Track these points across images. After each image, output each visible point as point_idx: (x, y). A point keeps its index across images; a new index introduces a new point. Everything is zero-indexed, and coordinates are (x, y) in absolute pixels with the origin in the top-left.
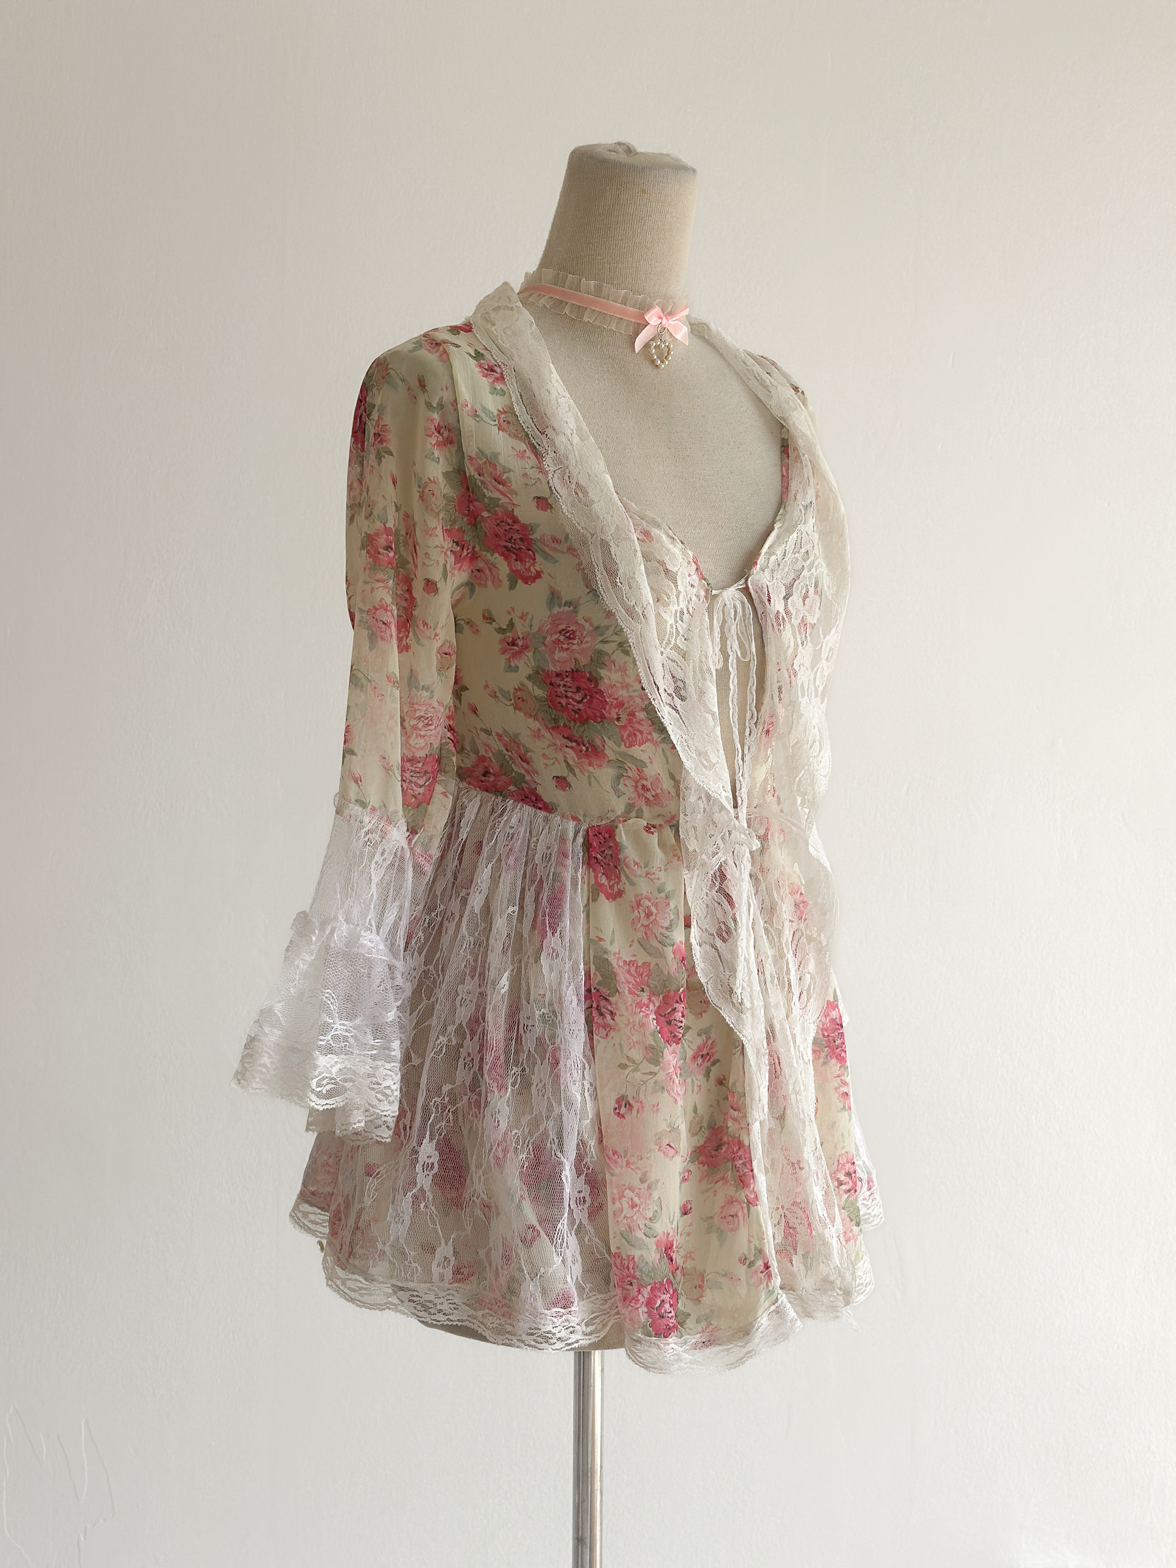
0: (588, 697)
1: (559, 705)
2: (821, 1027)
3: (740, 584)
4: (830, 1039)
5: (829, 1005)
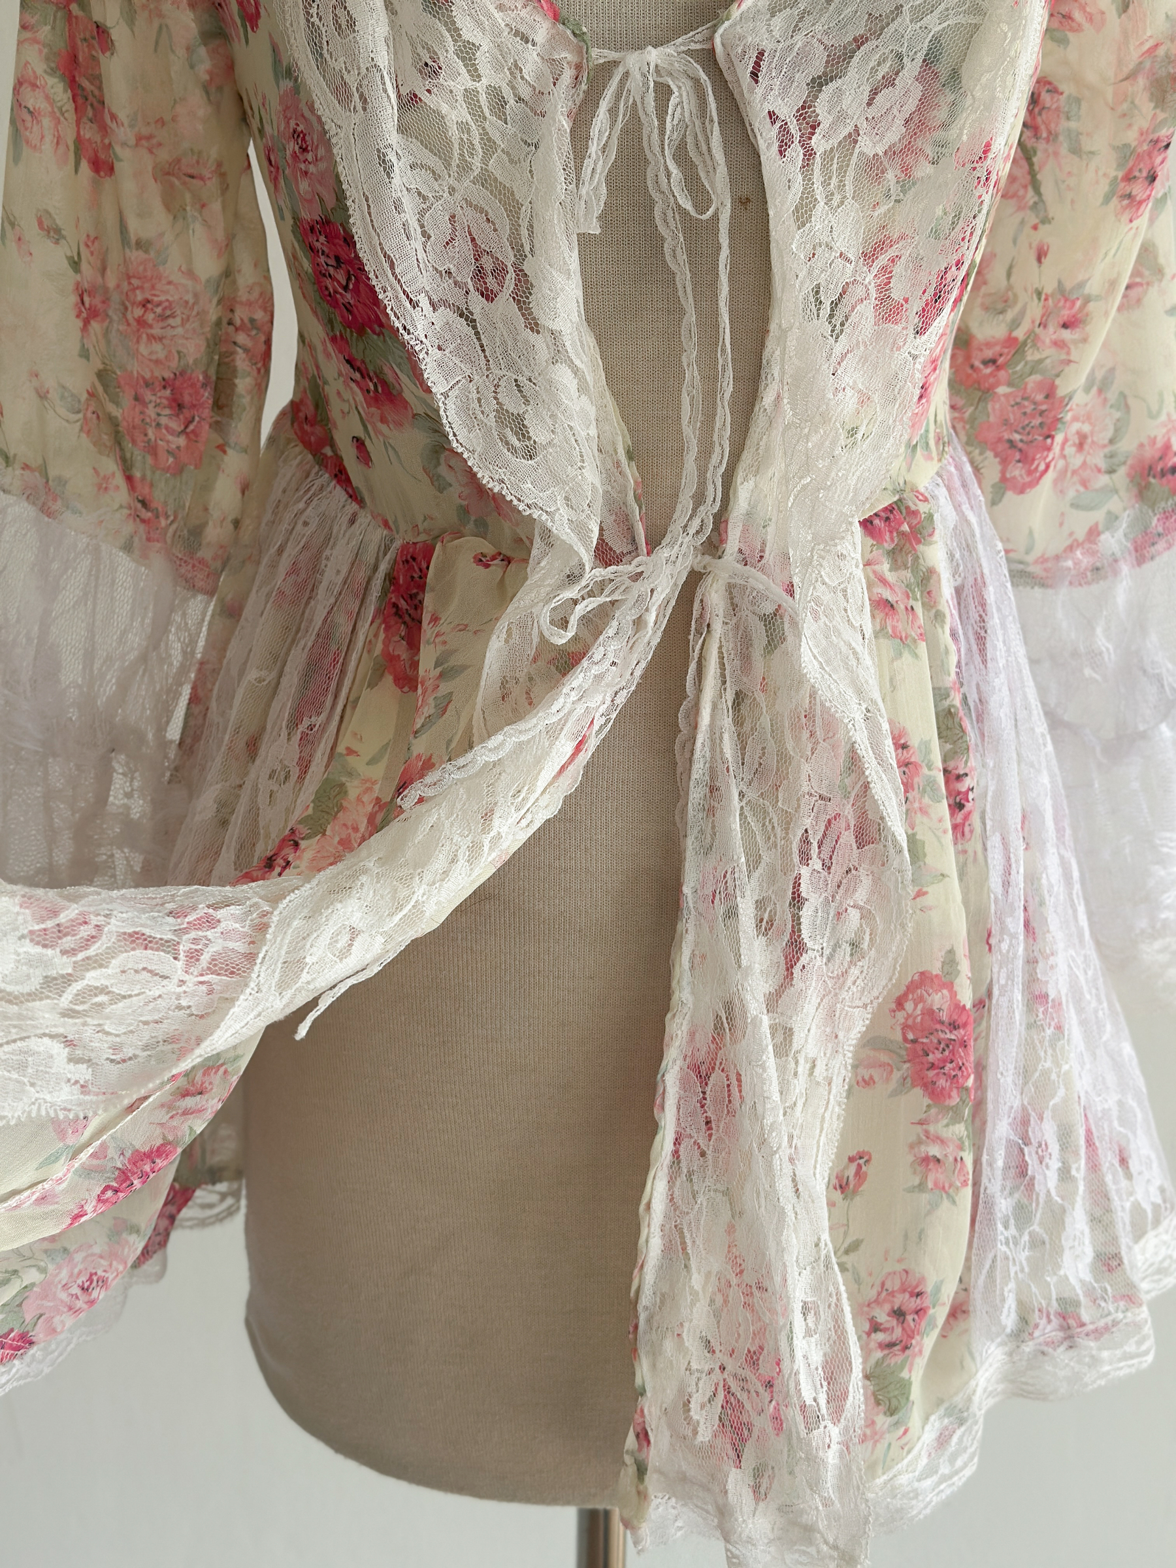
2: (903, 1021)
3: (692, 40)
4: (919, 1048)
5: (924, 979)
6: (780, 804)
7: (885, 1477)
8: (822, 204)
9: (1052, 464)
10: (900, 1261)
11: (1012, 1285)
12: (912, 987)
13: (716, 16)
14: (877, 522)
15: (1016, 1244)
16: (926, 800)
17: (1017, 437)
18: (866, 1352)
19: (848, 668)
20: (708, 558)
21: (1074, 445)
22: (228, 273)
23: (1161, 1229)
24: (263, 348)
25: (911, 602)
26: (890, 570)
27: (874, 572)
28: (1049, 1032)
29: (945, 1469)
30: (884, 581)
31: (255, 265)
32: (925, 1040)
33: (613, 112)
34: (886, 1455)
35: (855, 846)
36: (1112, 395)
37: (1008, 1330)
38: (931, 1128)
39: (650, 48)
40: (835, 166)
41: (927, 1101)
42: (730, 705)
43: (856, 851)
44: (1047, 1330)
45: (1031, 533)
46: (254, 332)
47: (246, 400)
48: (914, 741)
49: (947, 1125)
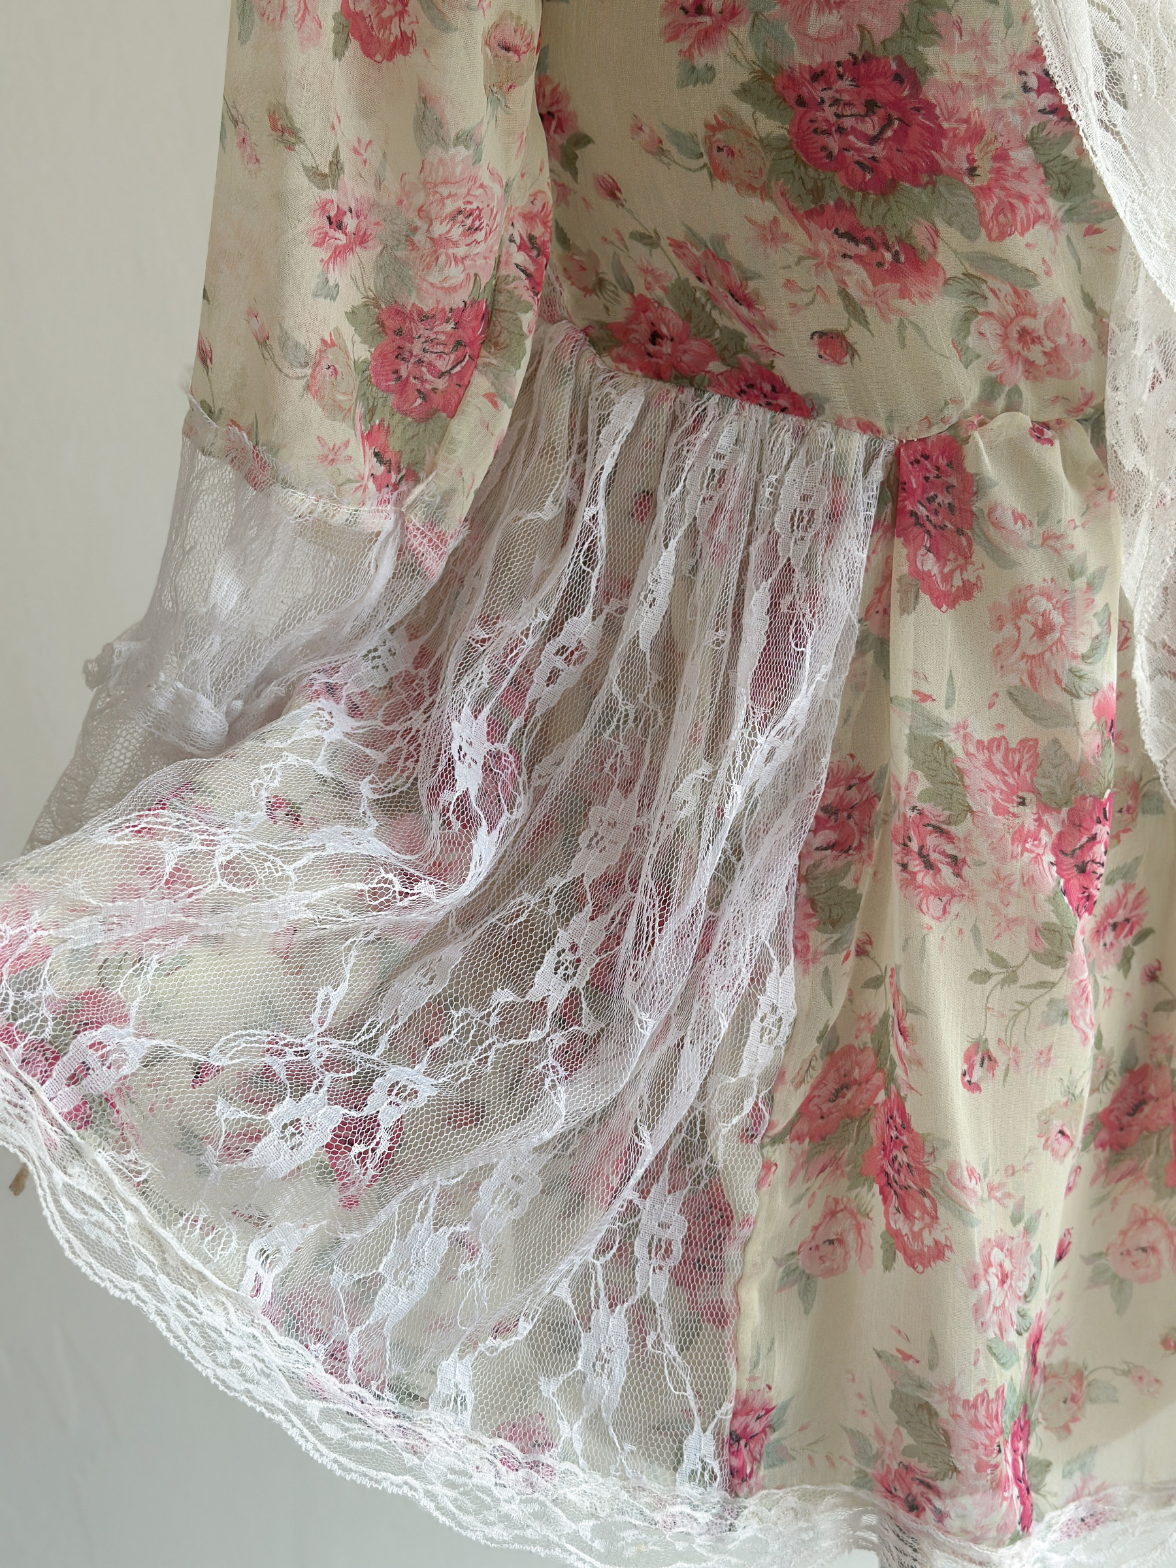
0: (897, 122)
1: (823, 154)
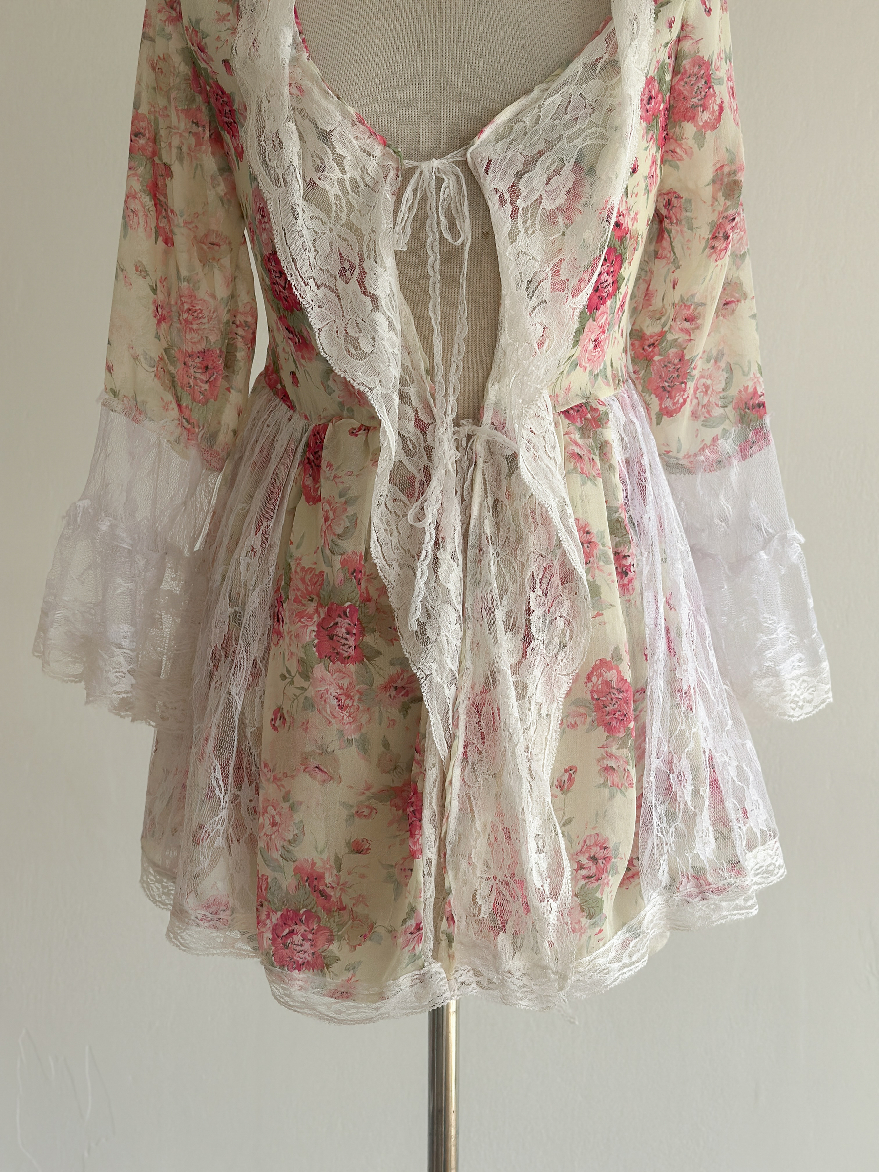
0: (287, 282)
1: (276, 293)
2: (591, 688)
3: (456, 156)
4: (600, 703)
5: (603, 664)
6: (518, 558)
7: (589, 958)
8: (522, 233)
9: (688, 400)
10: (594, 828)
11: (665, 857)
12: (595, 668)
13: (469, 144)
14: (572, 412)
15: (667, 832)
16: (601, 563)
17: (666, 384)
18: (574, 879)
19: (547, 477)
20: (474, 427)
21: (702, 391)
22: (233, 296)
23: (766, 846)
24: (251, 336)
25: (592, 456)
26: (580, 438)
27: (570, 438)
28: (683, 708)
29: (626, 960)
30: (576, 444)
31: (248, 293)
32: (604, 699)
33: (415, 191)
34: (588, 944)
35: (560, 583)
36: (723, 364)
37: (664, 884)
38: (609, 750)
39: (434, 159)
40: (529, 214)
41: (606, 734)
42: (490, 505)
43: (561, 587)
44: (688, 887)
45: (679, 440)
46: (246, 328)
47: (241, 364)
48: (594, 530)
49: (618, 748)
